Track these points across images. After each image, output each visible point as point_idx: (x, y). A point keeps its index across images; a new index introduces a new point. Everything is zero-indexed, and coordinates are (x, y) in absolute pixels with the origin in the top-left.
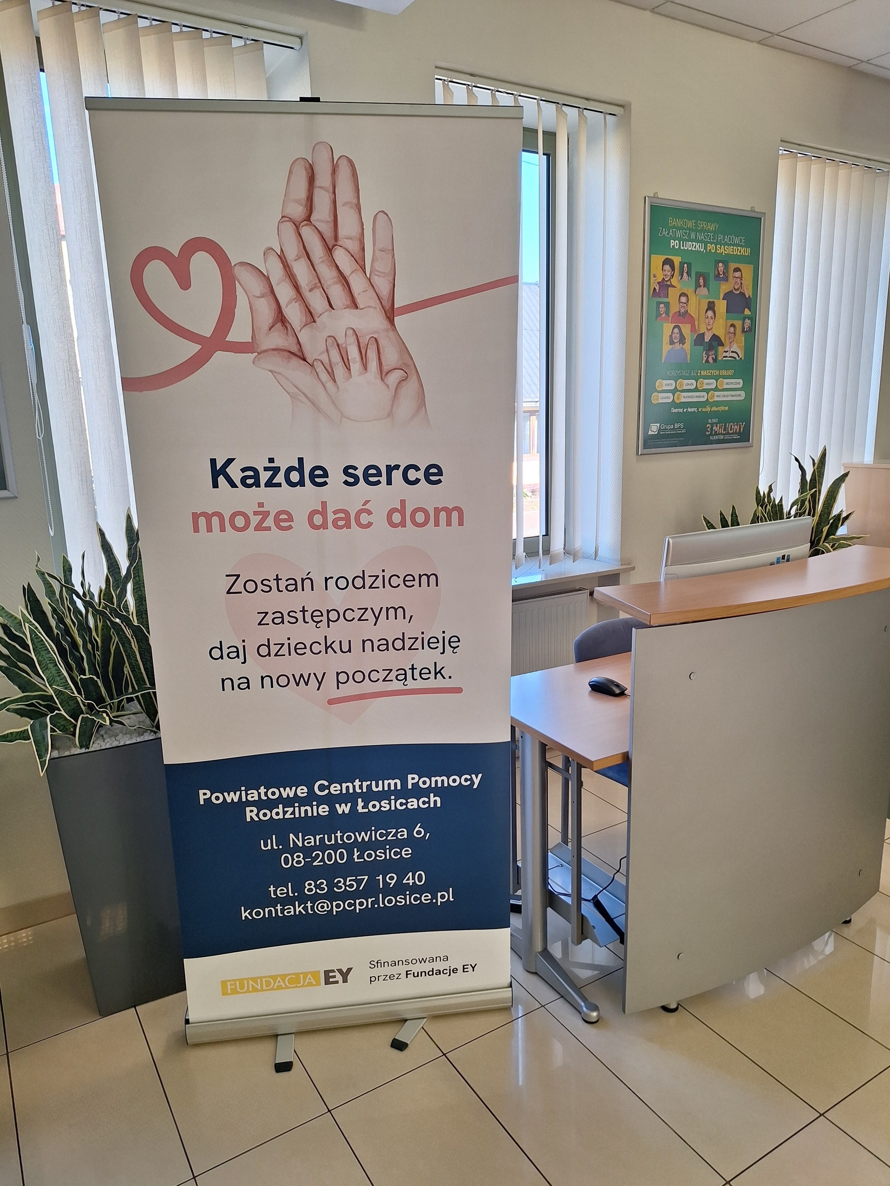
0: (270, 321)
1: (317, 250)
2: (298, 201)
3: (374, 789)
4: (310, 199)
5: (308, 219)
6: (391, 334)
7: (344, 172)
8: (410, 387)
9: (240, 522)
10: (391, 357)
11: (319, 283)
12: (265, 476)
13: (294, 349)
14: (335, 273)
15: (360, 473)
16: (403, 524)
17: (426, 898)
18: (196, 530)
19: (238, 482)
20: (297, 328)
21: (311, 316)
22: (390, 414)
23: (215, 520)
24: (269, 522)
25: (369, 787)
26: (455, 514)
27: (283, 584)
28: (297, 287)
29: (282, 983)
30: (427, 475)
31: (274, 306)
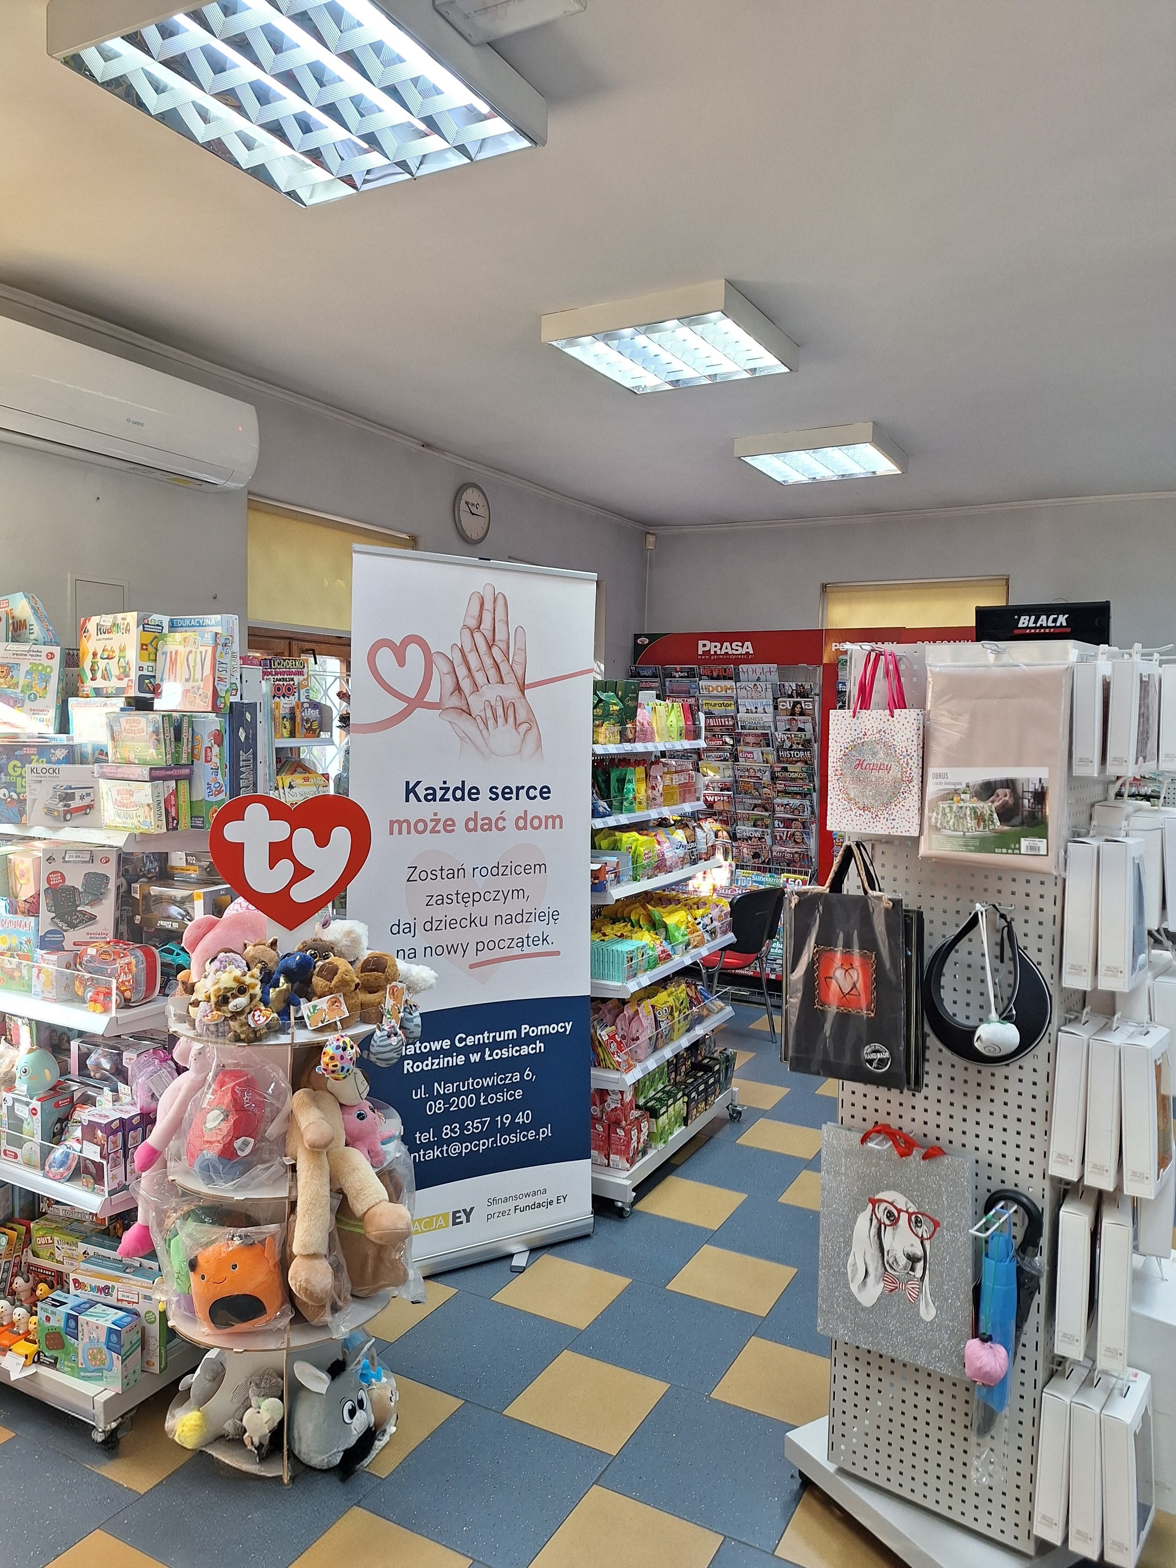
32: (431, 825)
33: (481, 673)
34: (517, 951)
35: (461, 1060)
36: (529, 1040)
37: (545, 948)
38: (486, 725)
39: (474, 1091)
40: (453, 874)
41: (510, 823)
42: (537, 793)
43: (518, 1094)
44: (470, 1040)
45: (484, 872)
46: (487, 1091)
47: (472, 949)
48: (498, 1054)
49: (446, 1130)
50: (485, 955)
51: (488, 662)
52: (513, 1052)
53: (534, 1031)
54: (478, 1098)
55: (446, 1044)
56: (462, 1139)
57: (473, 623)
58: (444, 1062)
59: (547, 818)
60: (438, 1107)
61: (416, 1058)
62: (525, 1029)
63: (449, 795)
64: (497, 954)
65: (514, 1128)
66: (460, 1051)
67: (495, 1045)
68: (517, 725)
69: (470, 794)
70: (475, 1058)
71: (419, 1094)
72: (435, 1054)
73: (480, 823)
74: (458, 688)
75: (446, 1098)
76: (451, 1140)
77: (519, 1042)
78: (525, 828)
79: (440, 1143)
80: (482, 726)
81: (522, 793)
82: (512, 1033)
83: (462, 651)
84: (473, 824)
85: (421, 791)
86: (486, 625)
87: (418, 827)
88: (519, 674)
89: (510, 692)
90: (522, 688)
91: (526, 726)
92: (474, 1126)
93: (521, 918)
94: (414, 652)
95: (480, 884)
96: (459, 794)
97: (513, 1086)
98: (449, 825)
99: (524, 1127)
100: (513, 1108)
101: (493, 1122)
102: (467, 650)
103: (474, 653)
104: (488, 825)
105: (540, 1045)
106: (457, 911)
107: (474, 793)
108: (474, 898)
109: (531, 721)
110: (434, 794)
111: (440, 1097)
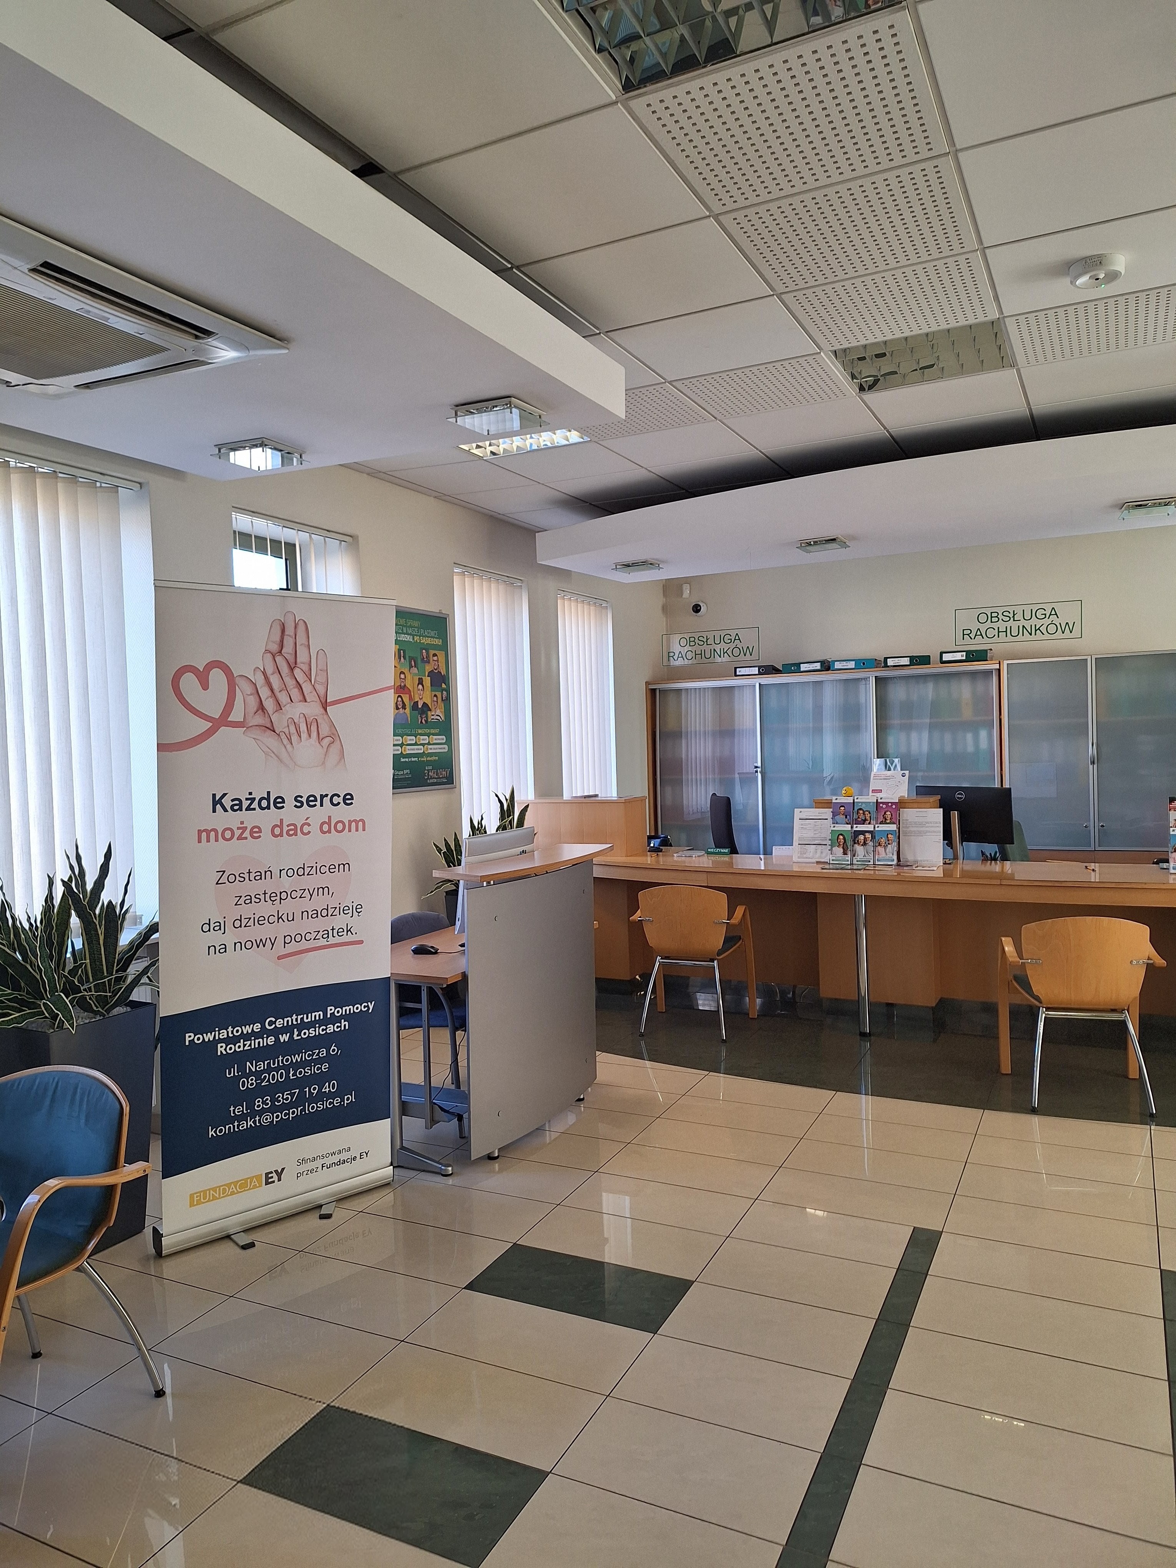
0: (255, 709)
1: (285, 670)
2: (274, 642)
3: (306, 1020)
4: (282, 641)
5: (280, 652)
6: (325, 717)
7: (301, 627)
8: (335, 748)
9: (228, 834)
10: (325, 730)
11: (285, 688)
12: (245, 804)
13: (269, 725)
14: (294, 682)
15: (304, 800)
16: (329, 831)
17: (336, 1102)
18: (200, 841)
19: (229, 809)
20: (271, 713)
21: (279, 706)
22: (323, 763)
23: (212, 834)
24: (247, 834)
25: (302, 1019)
26: (360, 824)
27: (252, 876)
28: (272, 690)
29: (234, 1189)
30: (345, 799)
31: (258, 700)
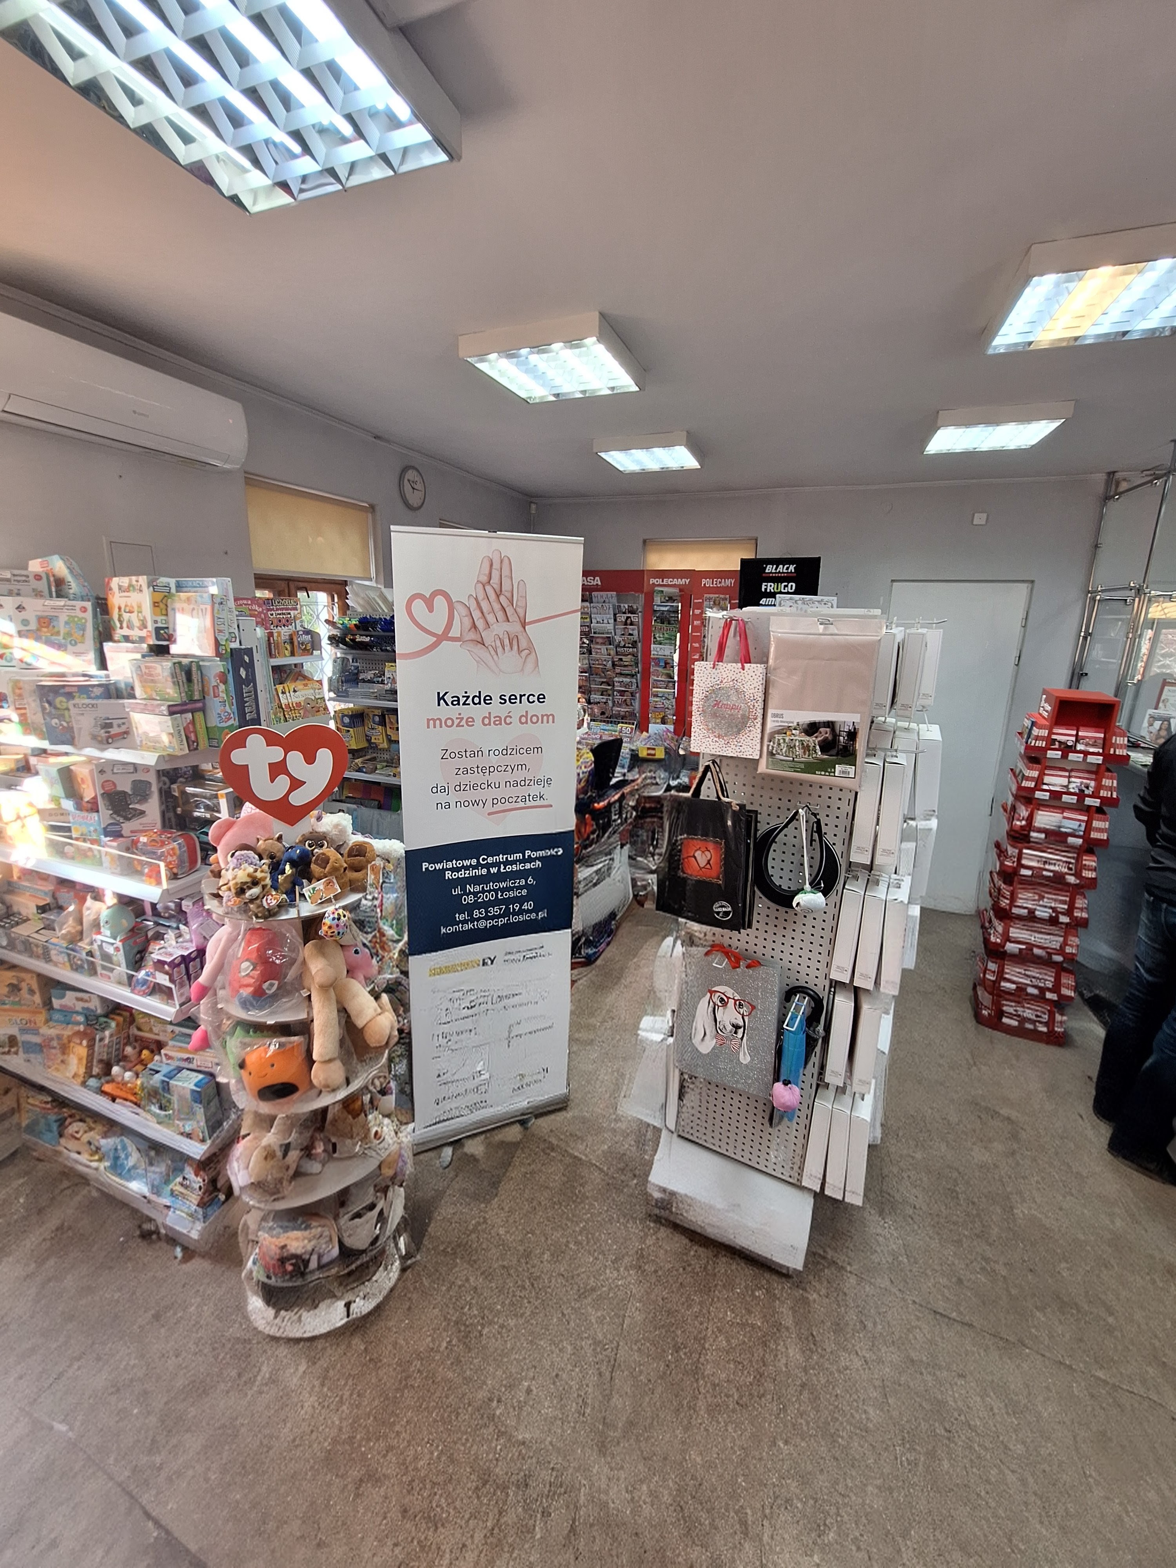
32: (456, 722)
33: (492, 615)
34: (522, 804)
35: (484, 871)
36: (530, 860)
37: (542, 802)
38: (496, 652)
39: (494, 890)
40: (474, 754)
41: (515, 720)
42: (536, 699)
43: (524, 892)
44: (490, 860)
45: (497, 753)
46: (503, 890)
47: (489, 803)
48: (509, 868)
49: (476, 913)
50: (499, 807)
51: (497, 606)
52: (520, 867)
53: (534, 855)
54: (497, 894)
55: (474, 862)
56: (487, 918)
57: (484, 579)
58: (473, 873)
59: (543, 716)
60: (470, 899)
61: (453, 870)
62: (528, 853)
63: (470, 701)
64: (508, 806)
65: (521, 912)
66: (483, 866)
67: (507, 863)
68: (520, 652)
69: (485, 700)
70: (494, 870)
71: (458, 891)
72: (466, 868)
73: (493, 720)
74: (474, 626)
75: (475, 894)
76: (478, 919)
77: (524, 861)
78: (526, 722)
79: (473, 920)
80: (493, 653)
81: (524, 699)
82: (519, 856)
83: (476, 599)
84: (487, 721)
85: (448, 698)
86: (495, 580)
87: (448, 723)
88: (522, 615)
89: (514, 627)
90: (524, 625)
91: (527, 651)
92: (494, 911)
93: (525, 783)
94: (440, 601)
95: (494, 760)
96: (476, 700)
97: (521, 888)
98: (470, 721)
99: (528, 911)
100: (521, 900)
101: (507, 909)
102: (480, 599)
103: (486, 601)
104: (499, 721)
105: (538, 862)
106: (478, 778)
107: (488, 700)
108: (491, 769)
109: (531, 648)
110: (458, 701)
111: (470, 893)
